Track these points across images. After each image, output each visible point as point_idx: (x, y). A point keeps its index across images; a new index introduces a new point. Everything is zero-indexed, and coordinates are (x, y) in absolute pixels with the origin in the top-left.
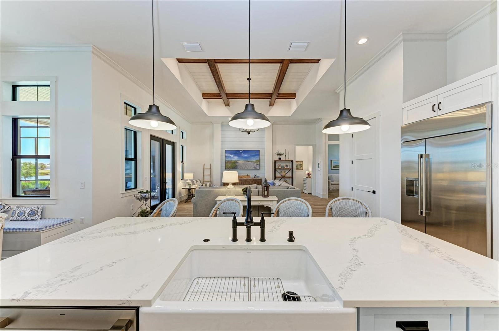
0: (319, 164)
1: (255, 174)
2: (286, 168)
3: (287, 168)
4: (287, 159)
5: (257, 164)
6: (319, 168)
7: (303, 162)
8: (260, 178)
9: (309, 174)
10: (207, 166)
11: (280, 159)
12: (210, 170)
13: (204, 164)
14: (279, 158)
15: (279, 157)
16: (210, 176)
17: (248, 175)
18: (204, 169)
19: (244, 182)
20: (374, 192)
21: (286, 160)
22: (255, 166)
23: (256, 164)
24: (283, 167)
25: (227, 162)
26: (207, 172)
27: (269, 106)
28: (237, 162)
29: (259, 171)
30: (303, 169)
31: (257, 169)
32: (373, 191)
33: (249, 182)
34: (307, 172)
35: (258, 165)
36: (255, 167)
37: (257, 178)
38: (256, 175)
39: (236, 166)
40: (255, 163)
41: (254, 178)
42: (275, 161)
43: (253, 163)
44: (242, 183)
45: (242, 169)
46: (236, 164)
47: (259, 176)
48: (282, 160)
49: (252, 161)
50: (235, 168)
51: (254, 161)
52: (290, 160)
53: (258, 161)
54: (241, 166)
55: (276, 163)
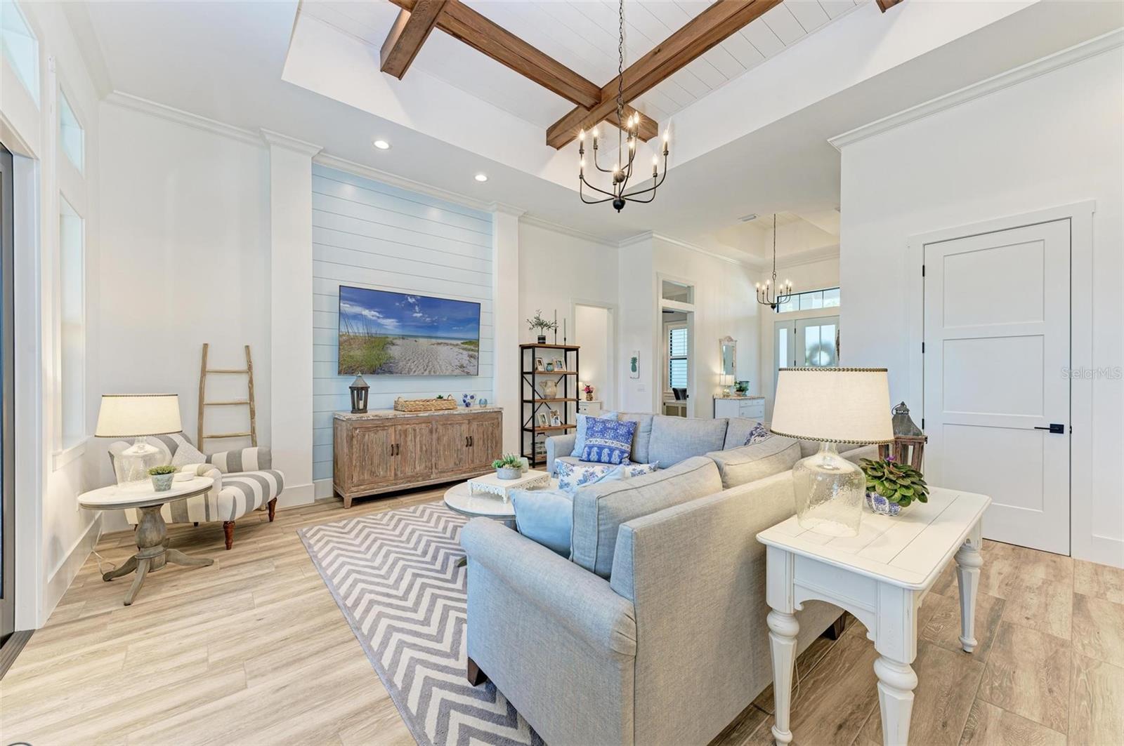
0: (634, 360)
1: (470, 394)
2: (556, 370)
3: (560, 370)
4: (560, 343)
5: (470, 357)
8: (489, 408)
9: (589, 390)
10: (227, 356)
11: (542, 339)
12: (245, 378)
13: (206, 346)
14: (539, 339)
15: (538, 332)
16: (246, 409)
17: (440, 397)
18: (204, 372)
19: (440, 427)
20: (1057, 429)
21: (555, 347)
22: (465, 363)
23: (465, 353)
24: (550, 368)
25: (344, 343)
26: (227, 389)
27: (548, 145)
28: (393, 344)
31: (470, 374)
32: (1051, 425)
33: (460, 424)
35: (472, 359)
36: (462, 366)
37: (476, 408)
38: (472, 398)
39: (390, 359)
40: (464, 349)
41: (468, 407)
42: (523, 348)
43: (456, 349)
44: (431, 432)
45: (415, 371)
46: (389, 351)
47: (486, 400)
48: (548, 342)
49: (455, 342)
50: (382, 368)
51: (459, 342)
52: (569, 344)
53: (475, 343)
54: (409, 360)
55: (528, 353)
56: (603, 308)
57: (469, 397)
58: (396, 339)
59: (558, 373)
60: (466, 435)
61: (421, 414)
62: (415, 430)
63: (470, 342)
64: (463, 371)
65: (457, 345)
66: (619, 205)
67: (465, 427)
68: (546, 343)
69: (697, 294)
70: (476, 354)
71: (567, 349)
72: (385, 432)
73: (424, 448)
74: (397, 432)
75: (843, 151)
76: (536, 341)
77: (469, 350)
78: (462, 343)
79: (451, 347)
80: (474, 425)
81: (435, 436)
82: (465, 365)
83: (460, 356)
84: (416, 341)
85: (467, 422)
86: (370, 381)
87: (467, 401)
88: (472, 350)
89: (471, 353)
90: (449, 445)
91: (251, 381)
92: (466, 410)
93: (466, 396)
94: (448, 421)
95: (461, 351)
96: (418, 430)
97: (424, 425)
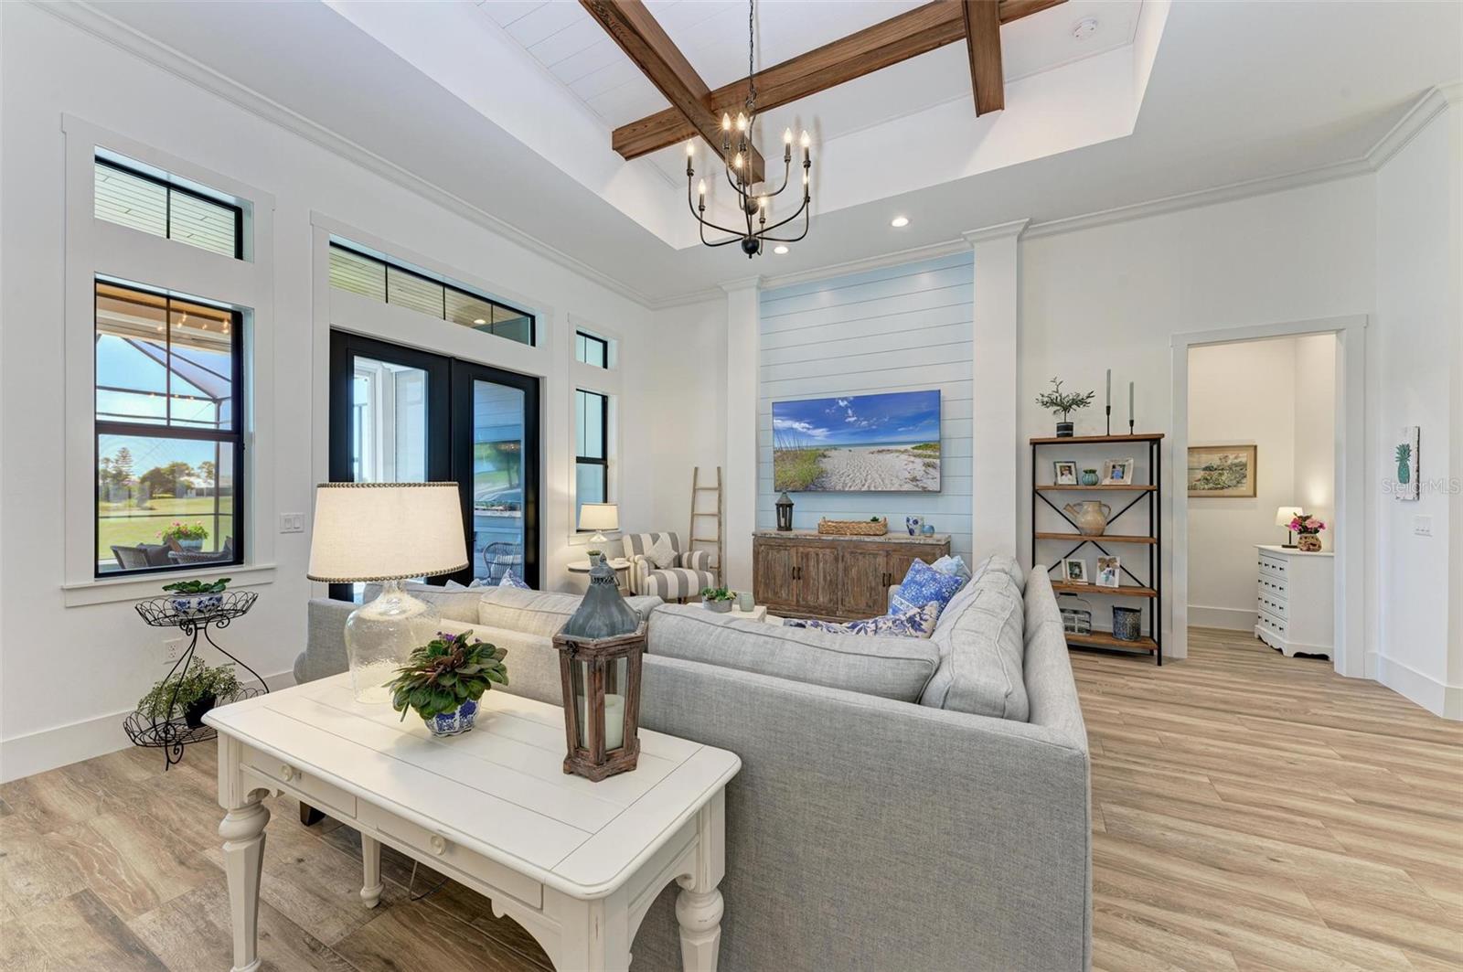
0: (1404, 451)
1: (913, 517)
2: (1107, 481)
3: (1121, 482)
4: (1121, 429)
5: (927, 465)
6: (1404, 476)
7: (1255, 447)
8: (936, 540)
9: (1306, 529)
10: (708, 479)
11: (1066, 429)
12: (716, 495)
13: (696, 469)
14: (1059, 429)
15: (1061, 416)
16: (716, 519)
17: (875, 520)
18: (695, 489)
19: (847, 555)
21: (1109, 440)
22: (920, 474)
23: (918, 460)
24: (1091, 478)
25: (781, 457)
26: (708, 503)
27: (979, 113)
28: (825, 456)
30: (1255, 495)
31: (926, 492)
33: (875, 556)
34: (1288, 514)
35: (931, 469)
36: (914, 479)
37: (919, 537)
38: (916, 522)
39: (822, 473)
40: (917, 456)
41: (908, 535)
43: (904, 457)
44: (836, 559)
45: (850, 487)
46: (821, 465)
47: (932, 528)
48: (1078, 432)
49: (902, 448)
50: (815, 485)
51: (909, 447)
52: (1140, 432)
53: (936, 446)
54: (843, 474)
57: (911, 522)
58: (827, 450)
60: (882, 570)
62: (817, 555)
63: (927, 446)
64: (917, 486)
65: (906, 451)
66: (751, 246)
67: (881, 560)
68: (1074, 436)
70: (938, 461)
71: (1143, 441)
72: (787, 552)
73: (828, 578)
74: (799, 555)
76: (1053, 434)
77: (925, 457)
78: (913, 448)
79: (897, 454)
80: (895, 559)
81: (841, 565)
82: (918, 478)
83: (911, 466)
84: (850, 451)
85: (885, 553)
86: (793, 499)
87: (910, 527)
88: (930, 456)
89: (927, 460)
90: (859, 579)
91: (720, 496)
93: (908, 520)
94: (857, 550)
95: (912, 459)
96: (821, 556)
97: (828, 550)
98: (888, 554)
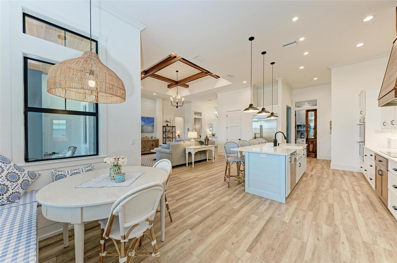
0: (188, 129)
2: (170, 131)
4: (171, 125)
8: (156, 139)
9: (179, 136)
11: (167, 125)
15: (167, 123)
17: (146, 137)
22: (151, 130)
23: (151, 128)
24: (169, 131)
27: (168, 88)
29: (153, 133)
31: (152, 132)
32: (240, 139)
33: (151, 142)
35: (153, 129)
37: (154, 139)
38: (153, 137)
42: (163, 126)
44: (145, 143)
48: (168, 125)
49: (150, 126)
52: (173, 126)
53: (153, 126)
55: (164, 128)
56: (182, 117)
59: (171, 132)
60: (152, 144)
61: (143, 140)
66: (177, 107)
67: (152, 142)
69: (203, 114)
71: (173, 127)
75: (218, 94)
76: (166, 125)
80: (153, 142)
81: (146, 144)
90: (149, 146)
92: (152, 139)
93: (151, 136)
94: (148, 141)
97: (144, 142)
98: (152, 141)
